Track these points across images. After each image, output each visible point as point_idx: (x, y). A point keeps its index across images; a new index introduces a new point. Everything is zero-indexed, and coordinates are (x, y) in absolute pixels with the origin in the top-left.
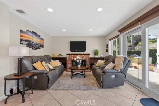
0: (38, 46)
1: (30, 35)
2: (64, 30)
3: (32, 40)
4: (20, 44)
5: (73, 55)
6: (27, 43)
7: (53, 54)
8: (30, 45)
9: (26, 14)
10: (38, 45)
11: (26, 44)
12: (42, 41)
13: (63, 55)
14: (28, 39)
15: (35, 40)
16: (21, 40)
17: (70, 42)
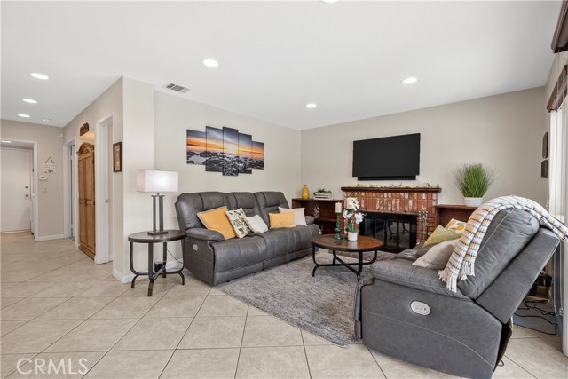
0: (241, 165)
1: (217, 139)
2: (311, 106)
3: (221, 151)
4: (188, 162)
5: (363, 194)
6: (204, 159)
7: (303, 190)
8: (214, 163)
9: (187, 89)
10: (242, 162)
11: (204, 163)
12: (256, 150)
13: (330, 192)
14: (209, 149)
15: (232, 149)
16: (190, 154)
17: (355, 142)
